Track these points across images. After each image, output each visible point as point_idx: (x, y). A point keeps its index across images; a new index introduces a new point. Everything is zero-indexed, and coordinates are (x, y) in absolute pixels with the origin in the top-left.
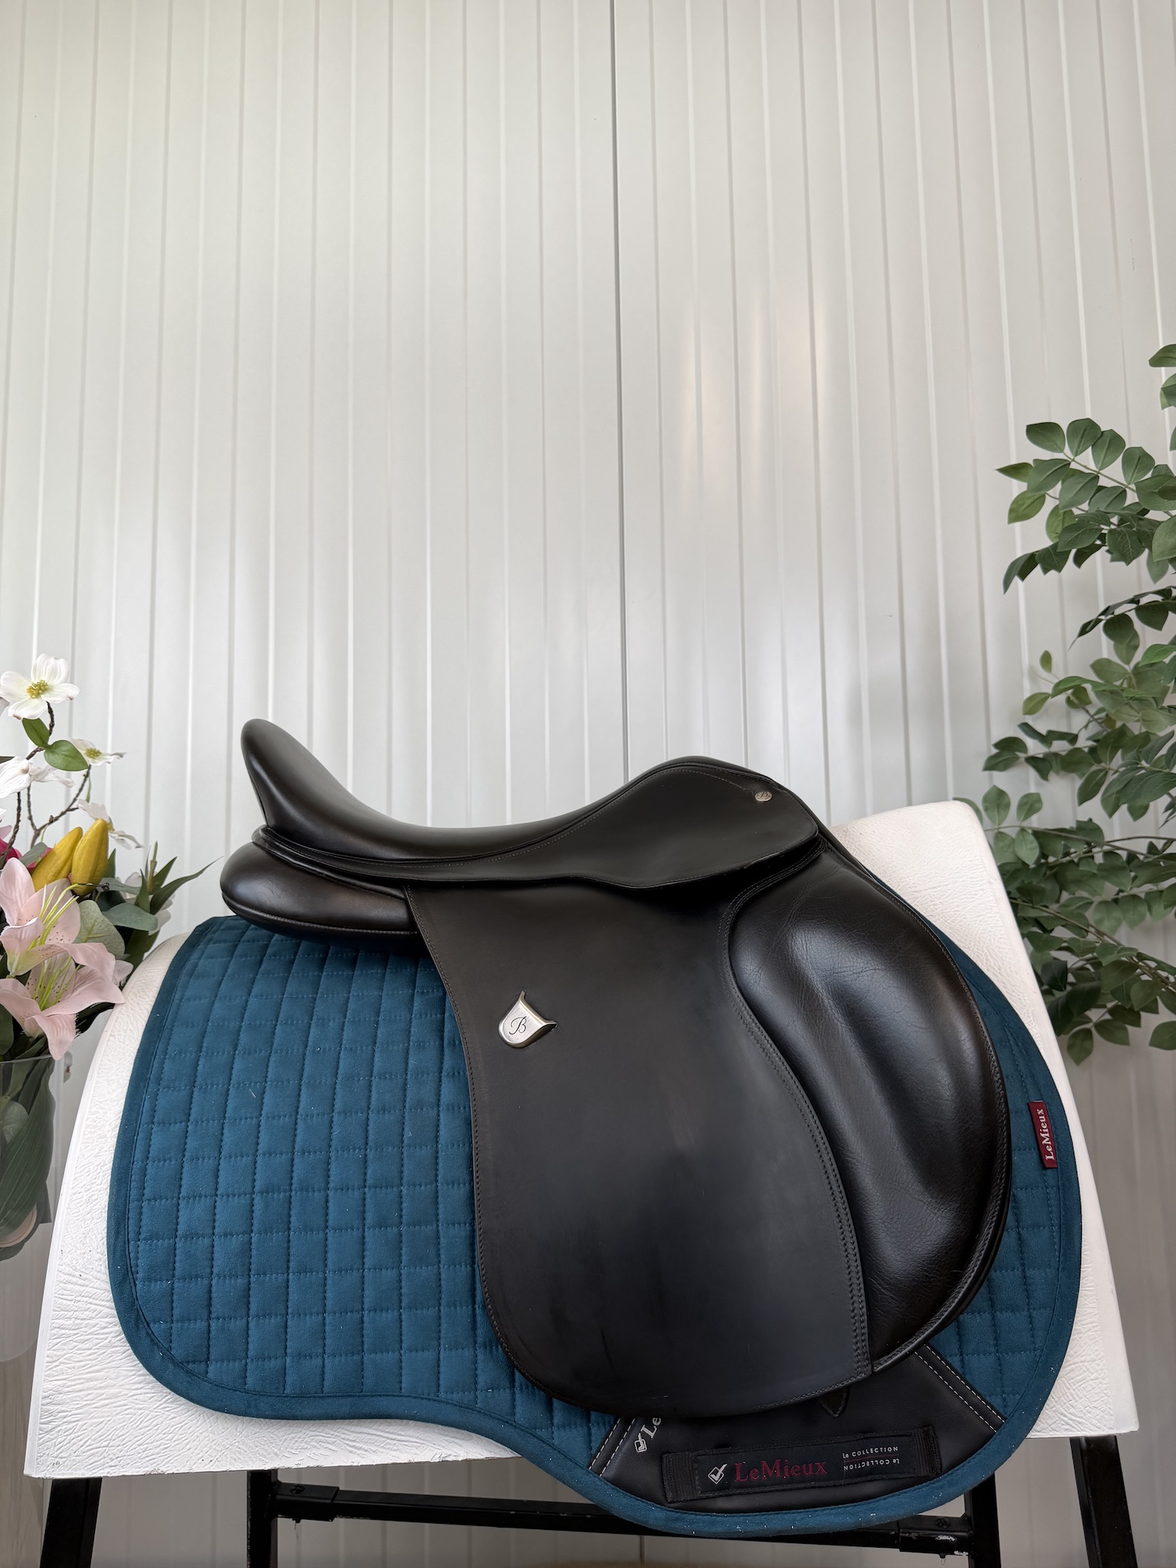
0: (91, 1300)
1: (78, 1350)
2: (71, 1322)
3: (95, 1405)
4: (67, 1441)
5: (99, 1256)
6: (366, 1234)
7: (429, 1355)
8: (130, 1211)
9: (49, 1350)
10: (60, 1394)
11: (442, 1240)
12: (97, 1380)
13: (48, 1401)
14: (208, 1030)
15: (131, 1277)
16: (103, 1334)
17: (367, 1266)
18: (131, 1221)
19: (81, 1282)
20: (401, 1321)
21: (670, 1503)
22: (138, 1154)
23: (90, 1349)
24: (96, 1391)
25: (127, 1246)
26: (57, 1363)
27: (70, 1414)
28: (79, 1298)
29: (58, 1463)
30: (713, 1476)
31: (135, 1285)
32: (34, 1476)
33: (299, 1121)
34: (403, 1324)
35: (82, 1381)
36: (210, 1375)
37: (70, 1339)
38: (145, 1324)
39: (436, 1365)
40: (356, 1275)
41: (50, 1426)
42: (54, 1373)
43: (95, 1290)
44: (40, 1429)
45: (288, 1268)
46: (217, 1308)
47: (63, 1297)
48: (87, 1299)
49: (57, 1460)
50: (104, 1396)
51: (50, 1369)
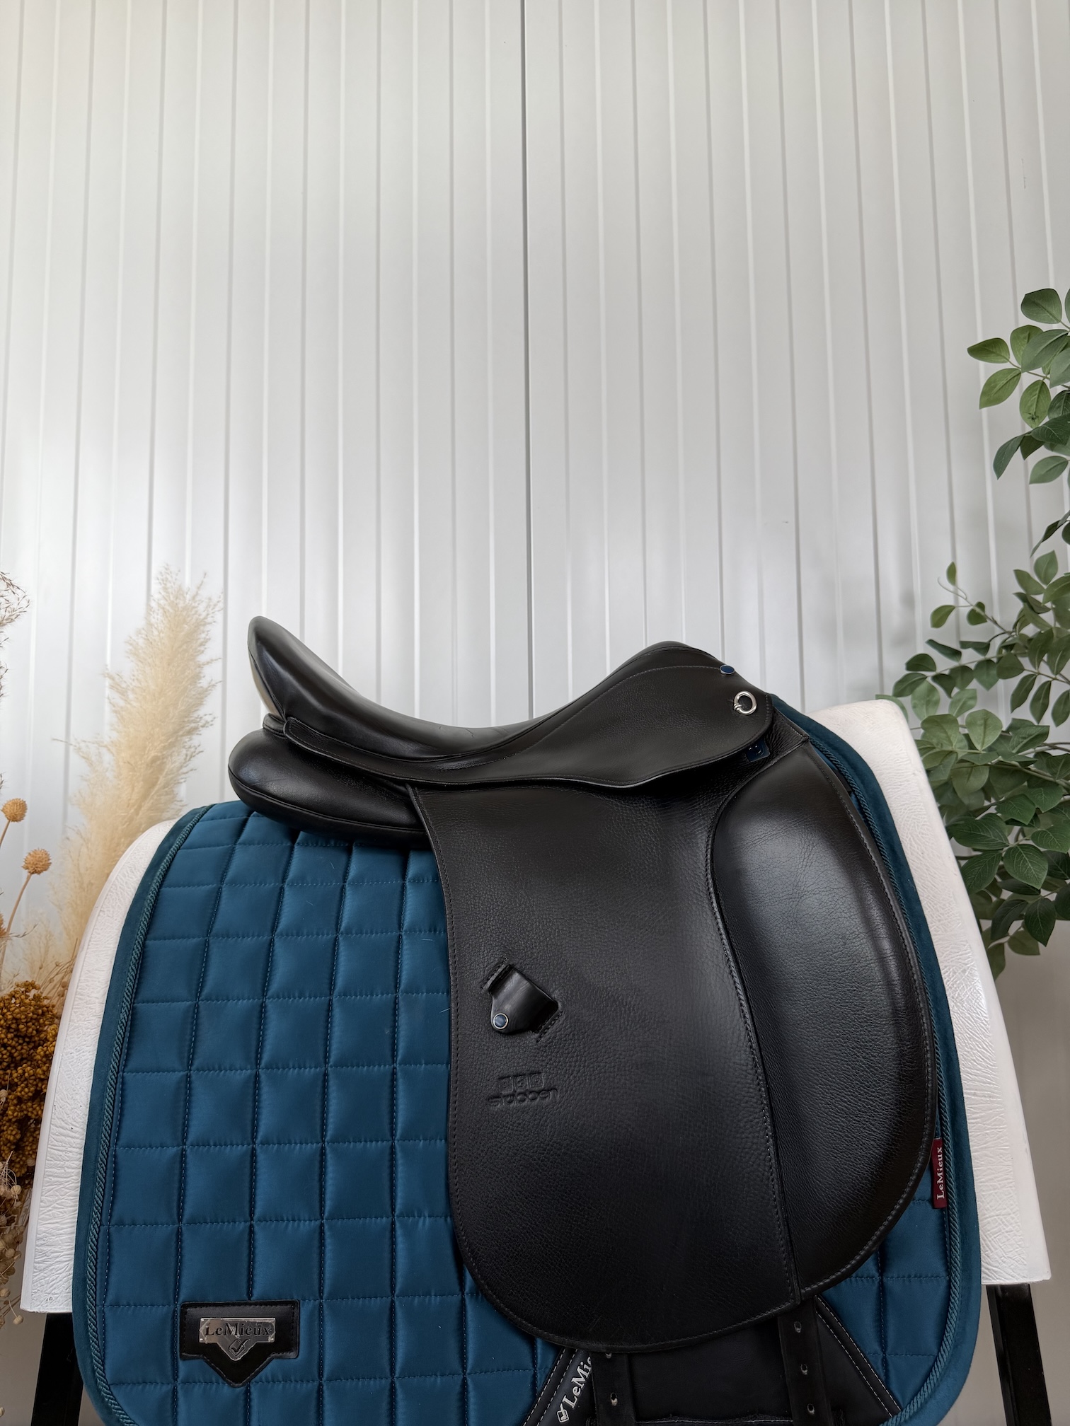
2: (63, 1171)
4: (59, 1279)
9: (42, 1196)
10: (54, 1236)
13: (42, 1242)
26: (50, 1208)
27: (62, 1254)
28: (69, 1149)
29: (51, 1299)
32: (29, 1310)
37: (62, 1186)
41: (43, 1266)
42: (47, 1217)
44: (35, 1268)
47: (57, 1148)
49: (50, 1296)
51: (43, 1213)
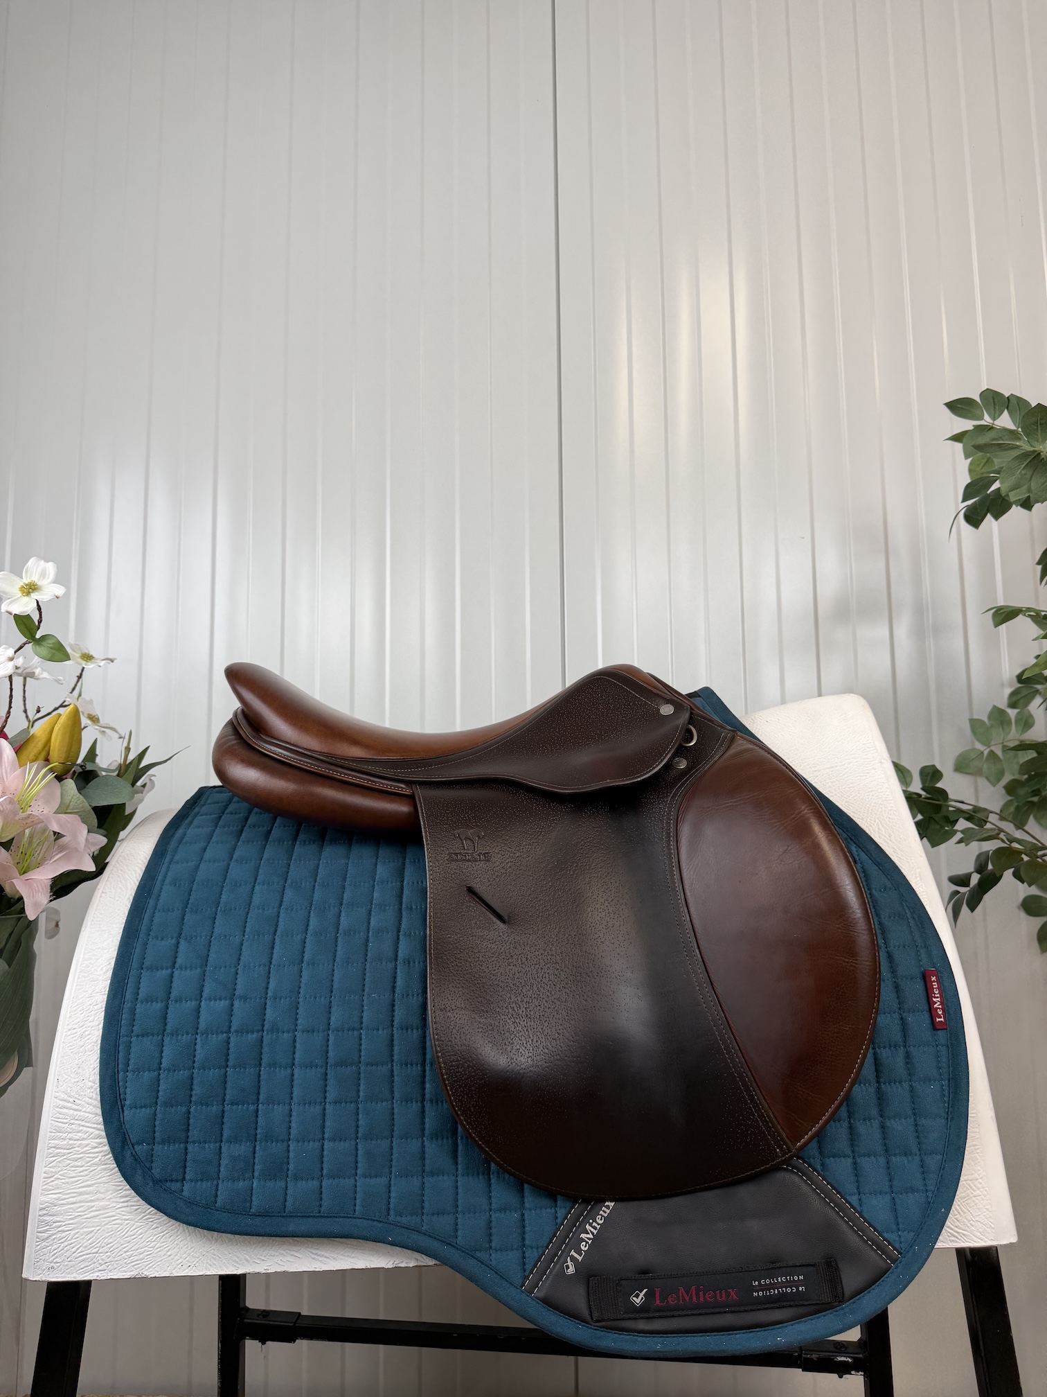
0: (83, 1123)
1: (72, 1167)
2: (66, 1143)
3: (85, 1217)
4: (61, 1248)
5: (90, 1084)
6: (329, 1071)
7: (382, 1181)
8: (120, 1044)
9: (45, 1167)
10: (55, 1206)
11: (396, 1078)
12: (88, 1194)
13: (45, 1212)
14: (194, 888)
15: (119, 1103)
16: (94, 1153)
17: (327, 1100)
18: (120, 1054)
19: (74, 1107)
20: (357, 1150)
21: (597, 1321)
22: (129, 995)
23: (83, 1166)
24: (87, 1204)
25: (117, 1077)
26: (53, 1179)
27: (64, 1224)
28: (72, 1121)
29: (53, 1268)
30: (634, 1298)
31: (123, 1112)
32: (31, 1279)
33: (272, 971)
34: (359, 1152)
35: (75, 1195)
36: (185, 1193)
37: (65, 1157)
38: (130, 1146)
39: (388, 1191)
40: (318, 1109)
41: (46, 1235)
42: (50, 1187)
43: (87, 1115)
44: (37, 1238)
45: (258, 1099)
46: (194, 1133)
47: (59, 1120)
48: (80, 1122)
49: (52, 1265)
50: (94, 1209)
51: (46, 1184)
